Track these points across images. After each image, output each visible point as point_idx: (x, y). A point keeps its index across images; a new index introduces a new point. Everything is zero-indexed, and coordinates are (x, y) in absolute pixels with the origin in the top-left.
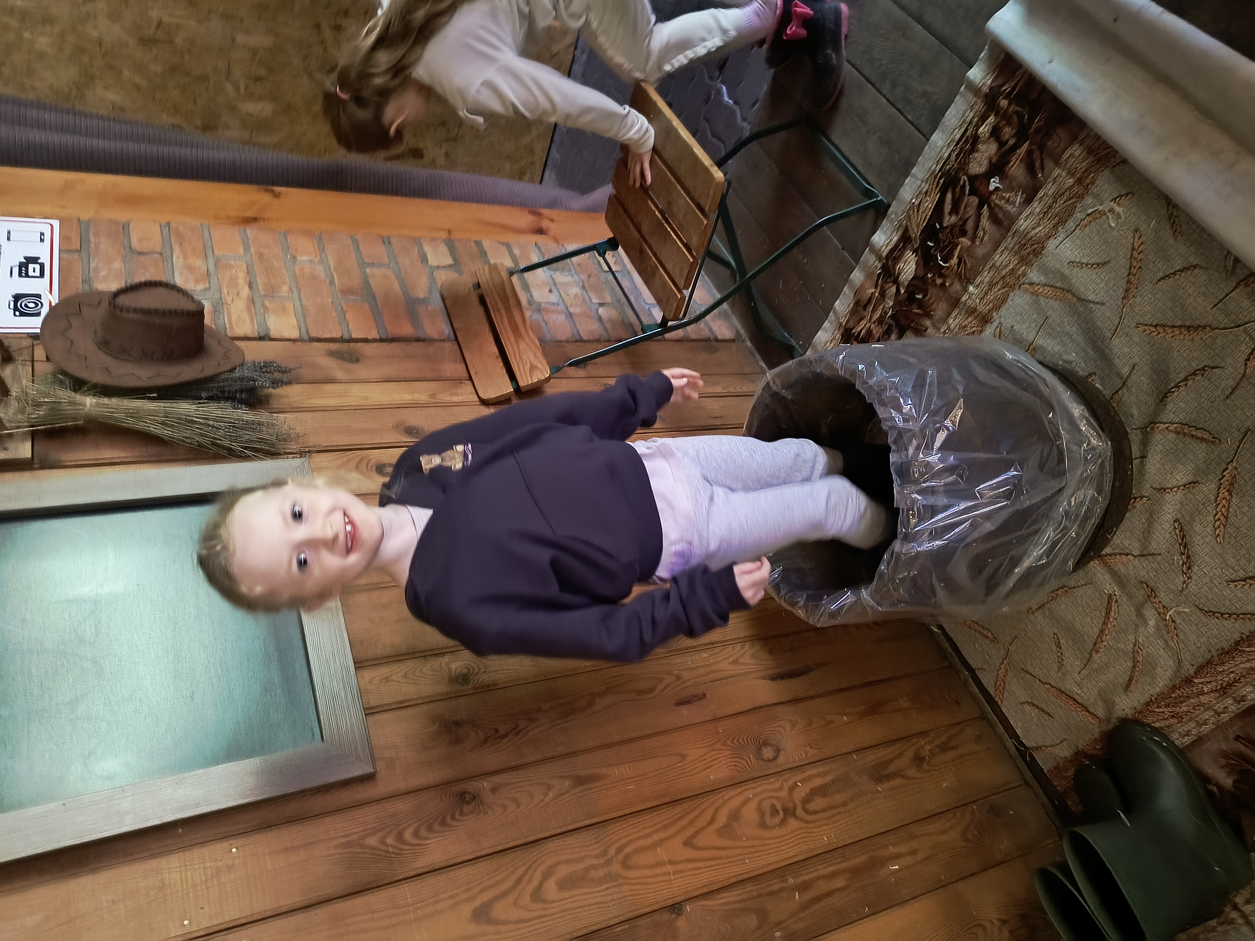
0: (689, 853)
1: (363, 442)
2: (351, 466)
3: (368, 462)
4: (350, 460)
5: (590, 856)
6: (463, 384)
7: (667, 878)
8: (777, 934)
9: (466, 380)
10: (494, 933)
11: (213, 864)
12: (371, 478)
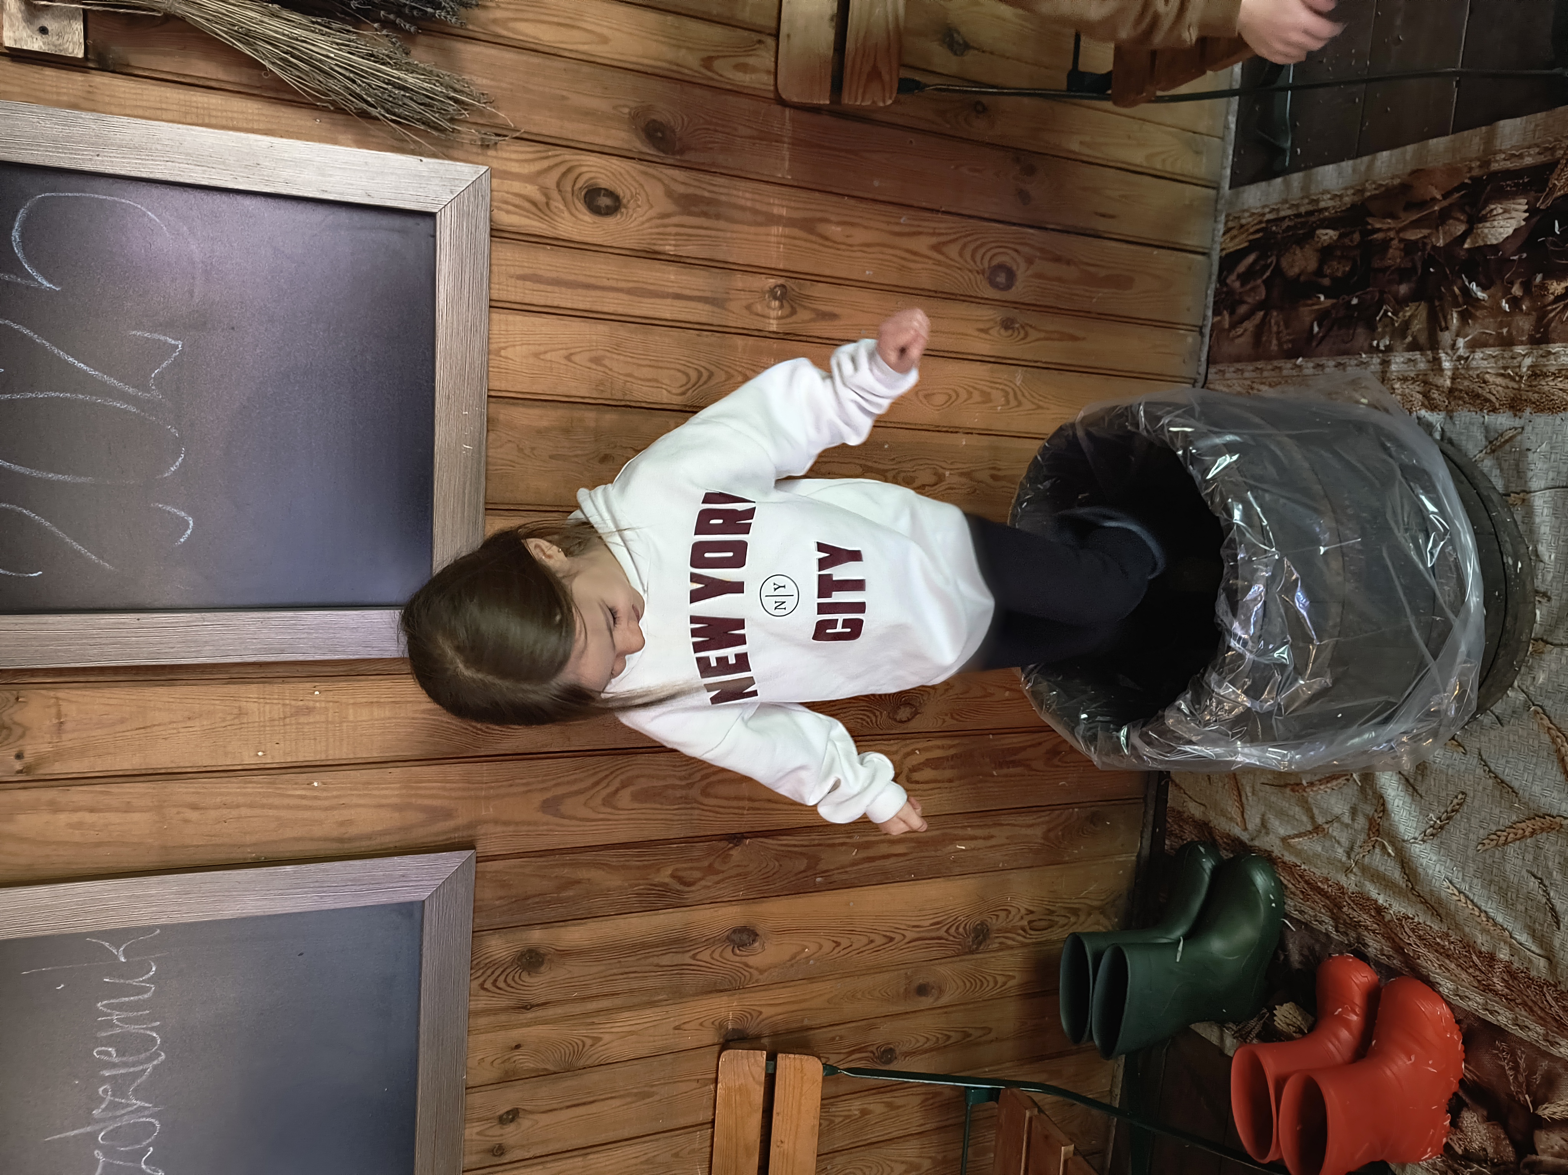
1: (577, 138)
2: (551, 180)
3: (577, 178)
4: (550, 168)
5: (675, 776)
6: (762, 46)
7: (740, 811)
8: (818, 880)
9: (770, 35)
10: (557, 825)
11: (293, 703)
12: (574, 211)
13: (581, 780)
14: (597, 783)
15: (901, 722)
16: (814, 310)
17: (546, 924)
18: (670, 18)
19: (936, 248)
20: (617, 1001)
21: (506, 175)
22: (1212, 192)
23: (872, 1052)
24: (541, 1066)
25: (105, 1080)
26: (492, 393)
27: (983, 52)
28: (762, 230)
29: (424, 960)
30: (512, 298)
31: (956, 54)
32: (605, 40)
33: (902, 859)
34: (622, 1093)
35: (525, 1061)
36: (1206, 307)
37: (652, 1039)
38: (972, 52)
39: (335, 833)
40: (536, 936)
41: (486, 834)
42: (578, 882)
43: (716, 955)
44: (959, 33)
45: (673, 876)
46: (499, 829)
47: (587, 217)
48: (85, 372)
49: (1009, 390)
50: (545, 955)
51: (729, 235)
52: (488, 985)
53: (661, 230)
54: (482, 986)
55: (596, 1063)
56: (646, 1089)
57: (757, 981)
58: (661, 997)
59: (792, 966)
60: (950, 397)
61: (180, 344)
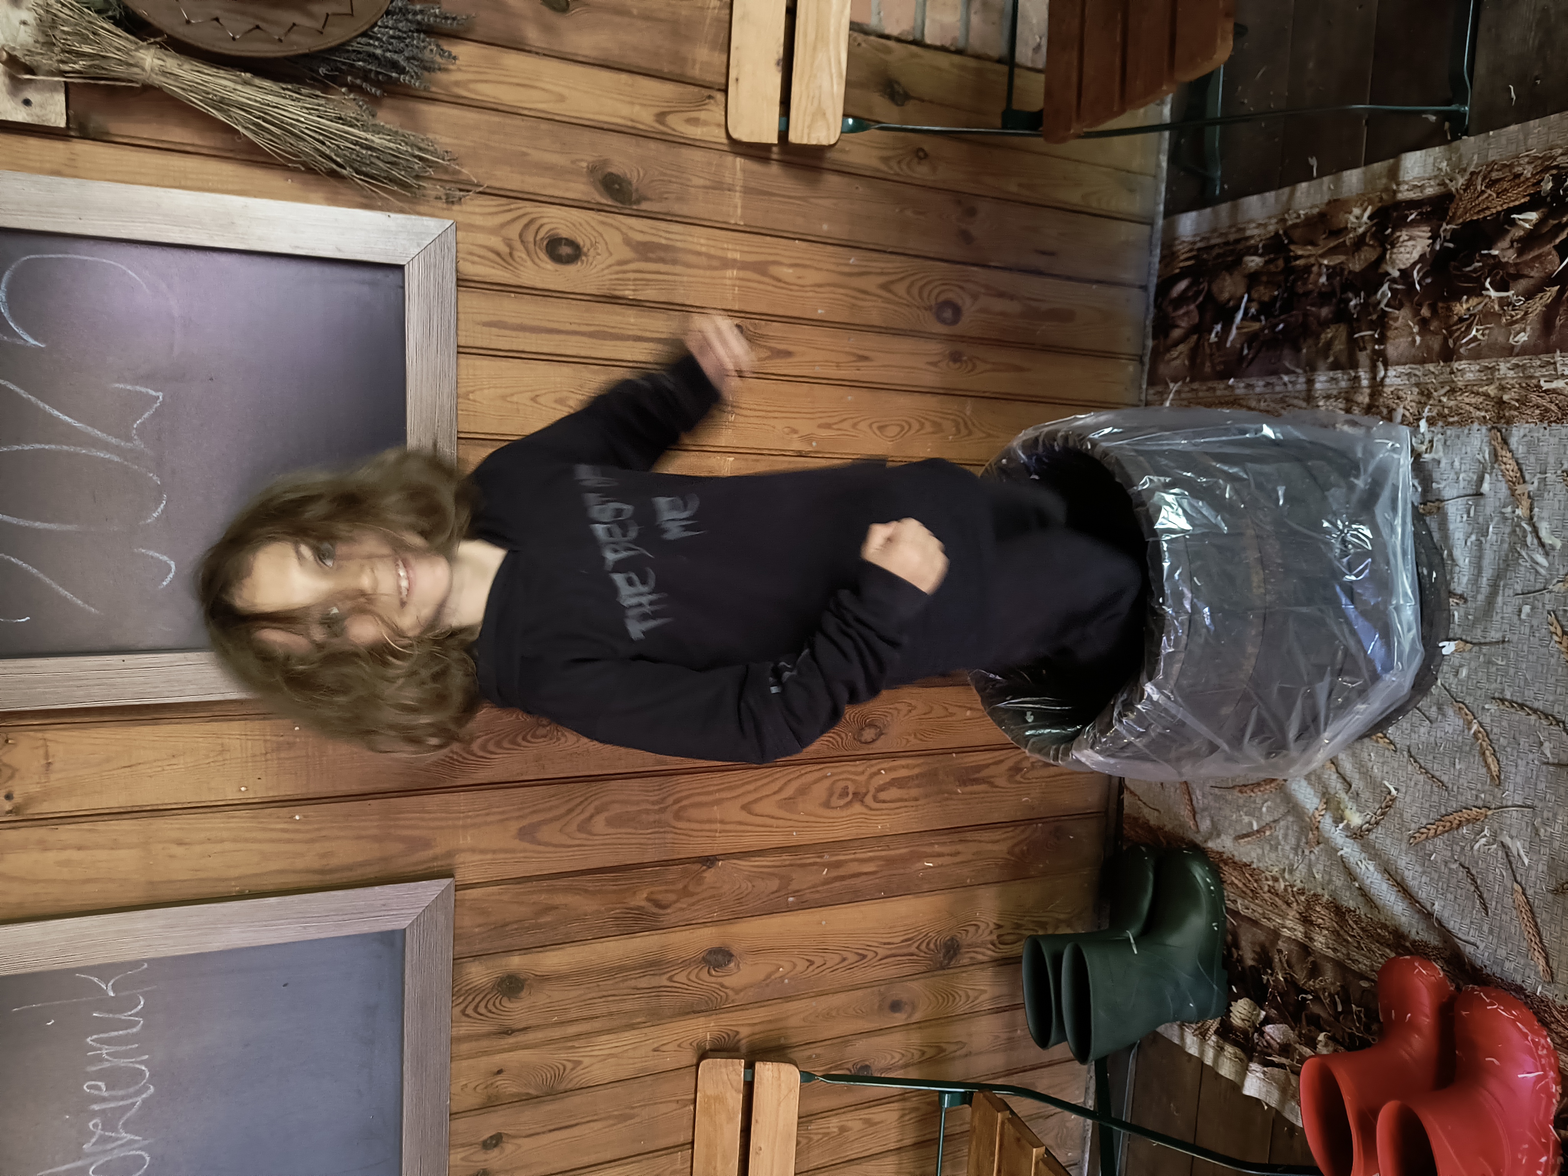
0: (744, 816)
1: (538, 191)
2: (513, 232)
3: (539, 229)
4: (514, 220)
5: (647, 801)
6: (712, 101)
7: (712, 834)
8: (791, 899)
9: (719, 90)
10: (533, 851)
11: (274, 738)
12: (537, 260)
13: (557, 807)
14: (570, 811)
15: (866, 743)
16: (770, 349)
17: (525, 950)
18: (624, 77)
19: (885, 287)
20: (596, 1025)
21: (471, 227)
22: (1147, 228)
23: (848, 1069)
24: (524, 1090)
25: (94, 1114)
26: (462, 435)
27: (923, 101)
28: (716, 273)
29: (406, 987)
30: (479, 344)
31: (897, 105)
32: (562, 98)
33: (871, 877)
34: (603, 1116)
35: (507, 1086)
36: (1145, 337)
37: (631, 1061)
38: (912, 102)
39: (317, 864)
40: (516, 962)
41: (464, 863)
42: (556, 908)
43: (693, 977)
44: (898, 83)
45: (648, 899)
46: (477, 857)
47: (550, 265)
48: (69, 425)
49: (961, 421)
50: (525, 980)
51: (685, 279)
52: (469, 1011)
53: (620, 276)
54: (463, 1012)
55: (577, 1086)
56: (628, 1111)
57: (733, 1001)
58: (639, 1020)
59: (767, 985)
60: (903, 428)
61: (160, 394)
